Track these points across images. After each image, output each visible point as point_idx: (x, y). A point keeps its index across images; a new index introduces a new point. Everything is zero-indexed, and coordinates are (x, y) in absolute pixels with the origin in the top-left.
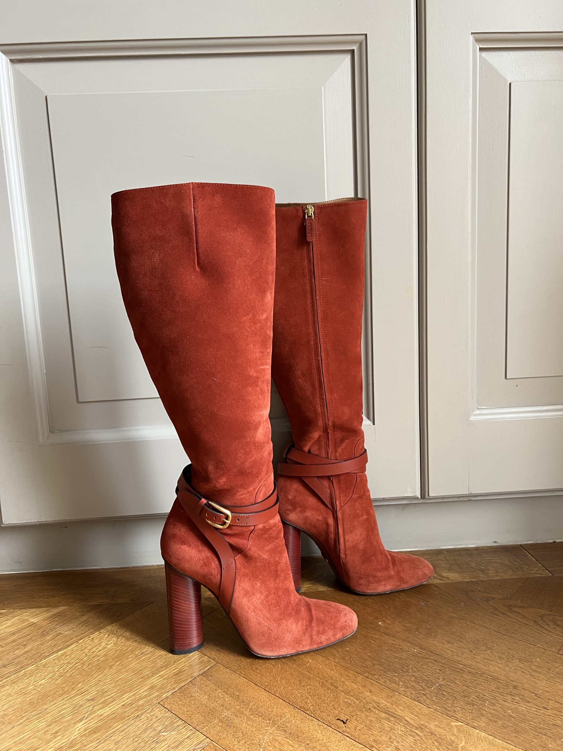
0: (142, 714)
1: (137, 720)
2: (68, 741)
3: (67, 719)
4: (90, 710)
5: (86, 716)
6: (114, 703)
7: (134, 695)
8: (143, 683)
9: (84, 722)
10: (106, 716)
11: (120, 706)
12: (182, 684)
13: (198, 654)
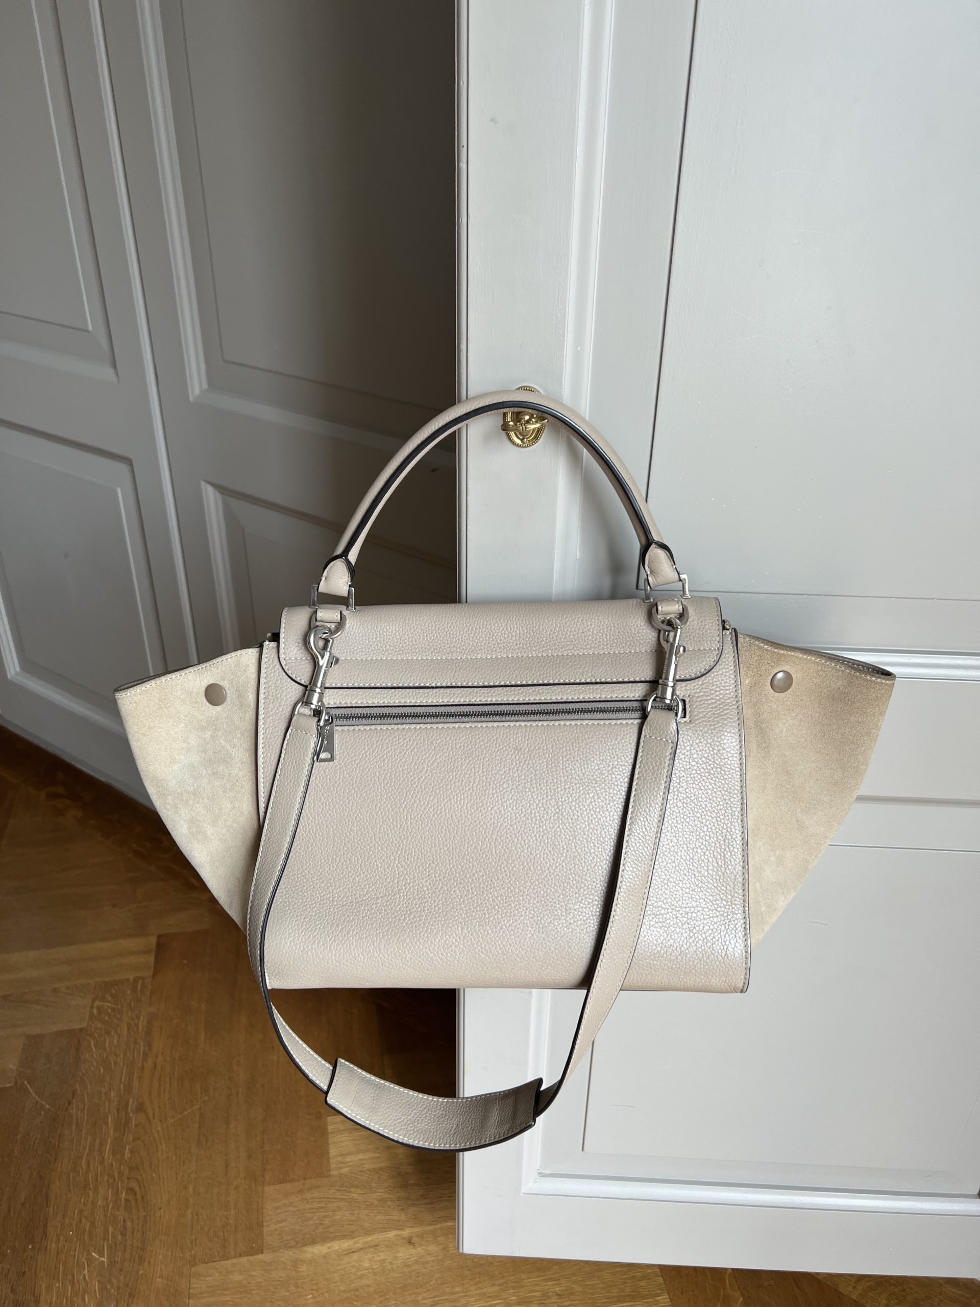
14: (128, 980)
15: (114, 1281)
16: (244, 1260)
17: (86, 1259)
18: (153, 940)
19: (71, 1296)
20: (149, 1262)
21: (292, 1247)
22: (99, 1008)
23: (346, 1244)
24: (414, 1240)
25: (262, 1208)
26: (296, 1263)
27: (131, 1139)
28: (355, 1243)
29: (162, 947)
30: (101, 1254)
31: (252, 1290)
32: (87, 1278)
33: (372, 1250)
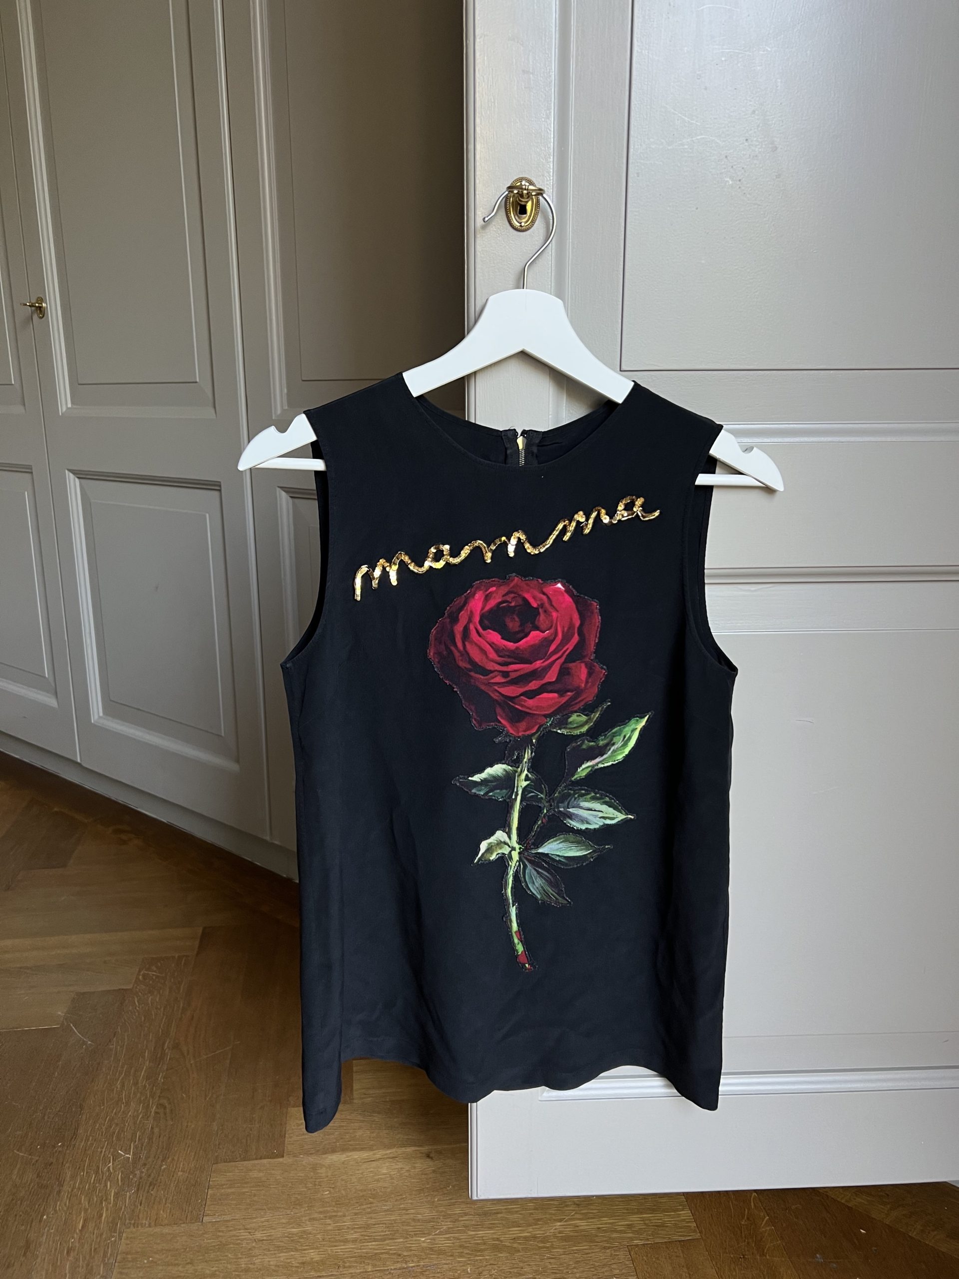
0: (609, 1248)
1: (603, 1251)
2: (543, 1234)
3: (551, 1211)
4: (572, 1214)
5: (567, 1218)
6: (593, 1220)
7: (612, 1223)
8: (626, 1216)
9: (562, 1223)
10: (581, 1230)
11: (596, 1226)
12: (657, 1240)
13: (690, 1216)
14: (173, 957)
15: (138, 1172)
16: (265, 1161)
17: (112, 1155)
18: (200, 930)
19: (94, 1183)
20: (173, 1159)
21: (311, 1154)
22: (144, 975)
23: (365, 1154)
24: (431, 1155)
25: (286, 1124)
26: (314, 1168)
27: (165, 1068)
28: (374, 1154)
29: (206, 937)
30: (127, 1151)
31: (270, 1185)
32: (111, 1169)
33: (390, 1160)
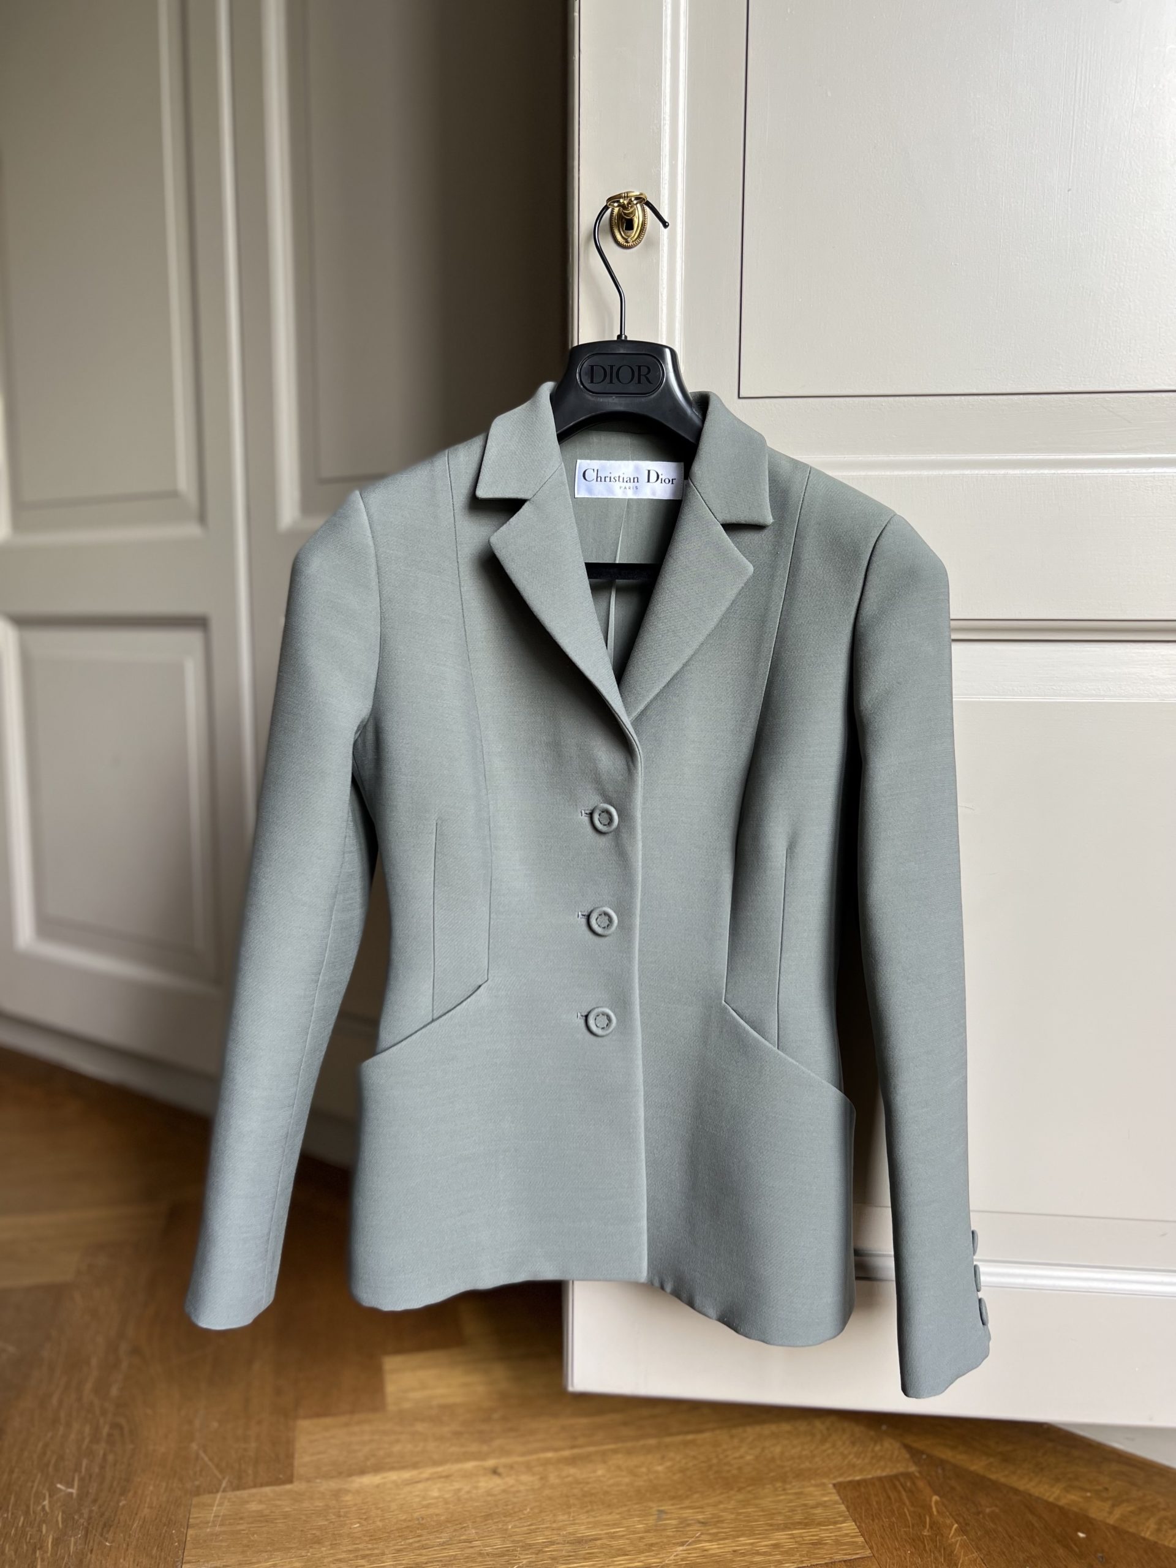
2: (660, 1562)
3: (668, 1533)
4: (697, 1535)
5: (690, 1541)
6: (727, 1541)
7: (752, 1544)
8: (769, 1534)
9: (684, 1548)
11: (731, 1549)
12: (815, 1562)
13: (854, 1529)
15: (85, 1512)
16: (267, 1490)
17: (48, 1491)
19: (23, 1526)
20: (136, 1493)
21: (332, 1477)
22: (89, 1266)
23: (407, 1475)
24: (501, 1470)
25: (293, 1440)
26: (337, 1494)
27: (121, 1378)
28: (420, 1473)
30: (70, 1485)
31: (276, 1519)
32: (47, 1508)
33: (443, 1480)
